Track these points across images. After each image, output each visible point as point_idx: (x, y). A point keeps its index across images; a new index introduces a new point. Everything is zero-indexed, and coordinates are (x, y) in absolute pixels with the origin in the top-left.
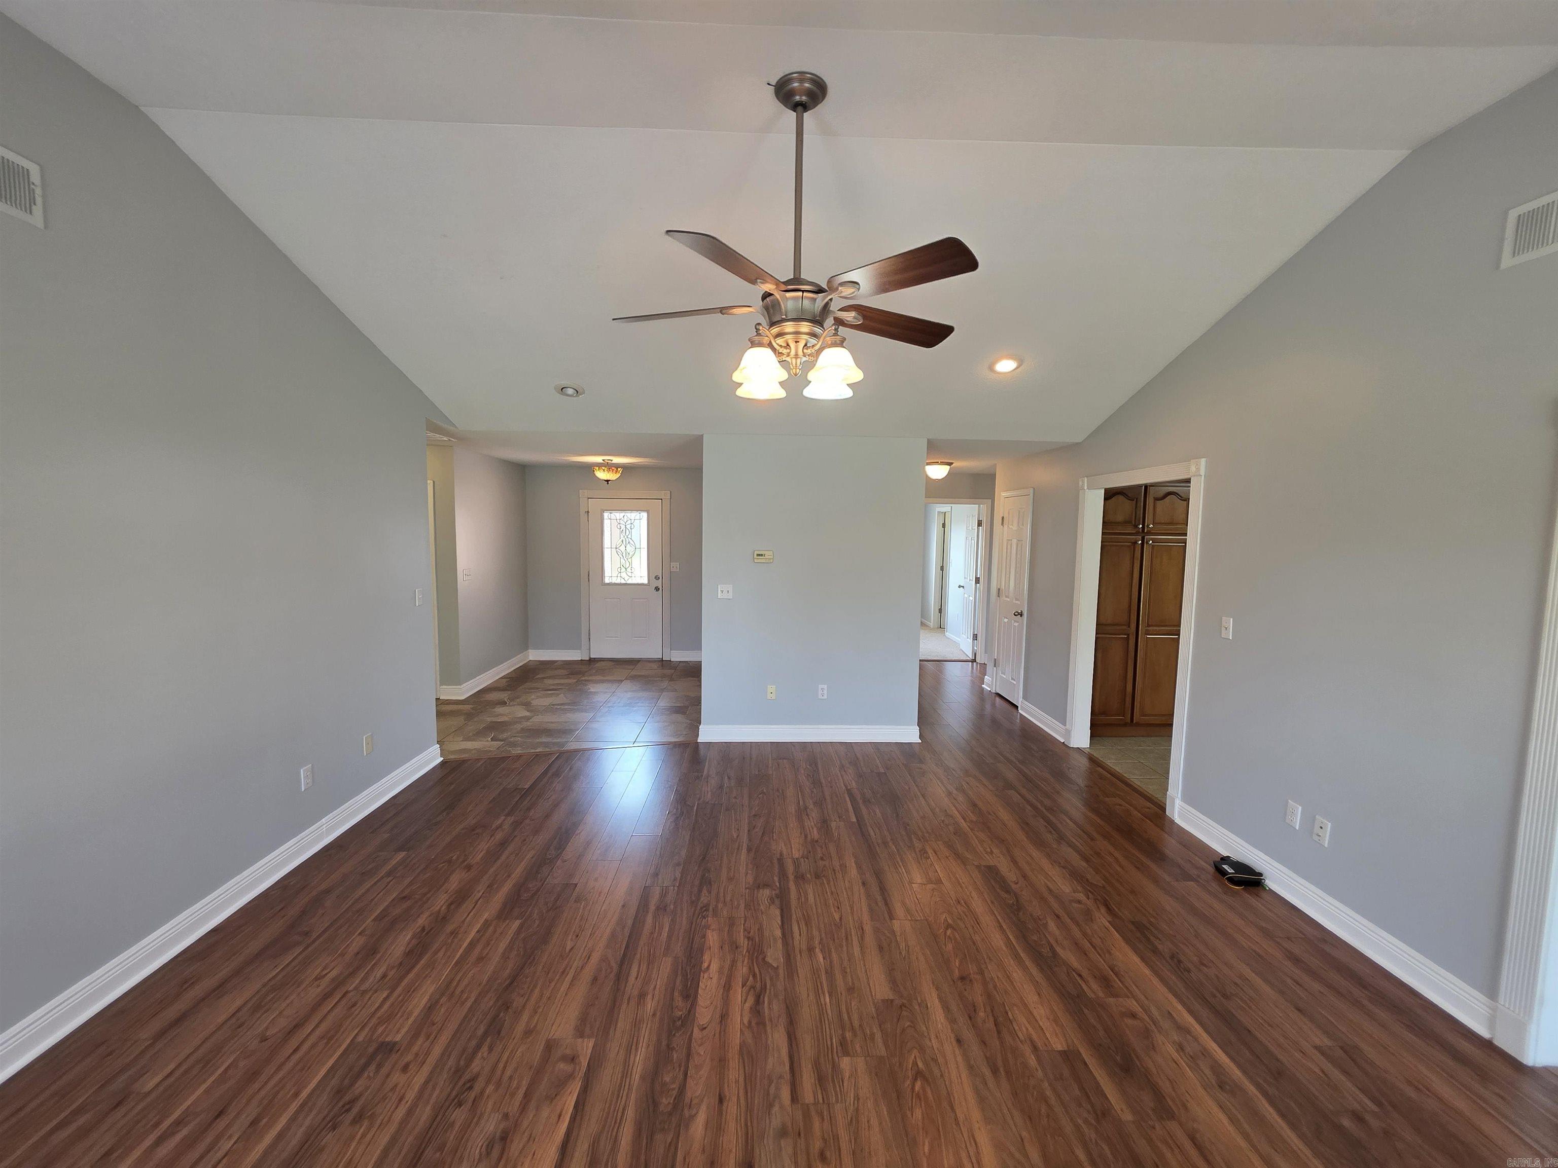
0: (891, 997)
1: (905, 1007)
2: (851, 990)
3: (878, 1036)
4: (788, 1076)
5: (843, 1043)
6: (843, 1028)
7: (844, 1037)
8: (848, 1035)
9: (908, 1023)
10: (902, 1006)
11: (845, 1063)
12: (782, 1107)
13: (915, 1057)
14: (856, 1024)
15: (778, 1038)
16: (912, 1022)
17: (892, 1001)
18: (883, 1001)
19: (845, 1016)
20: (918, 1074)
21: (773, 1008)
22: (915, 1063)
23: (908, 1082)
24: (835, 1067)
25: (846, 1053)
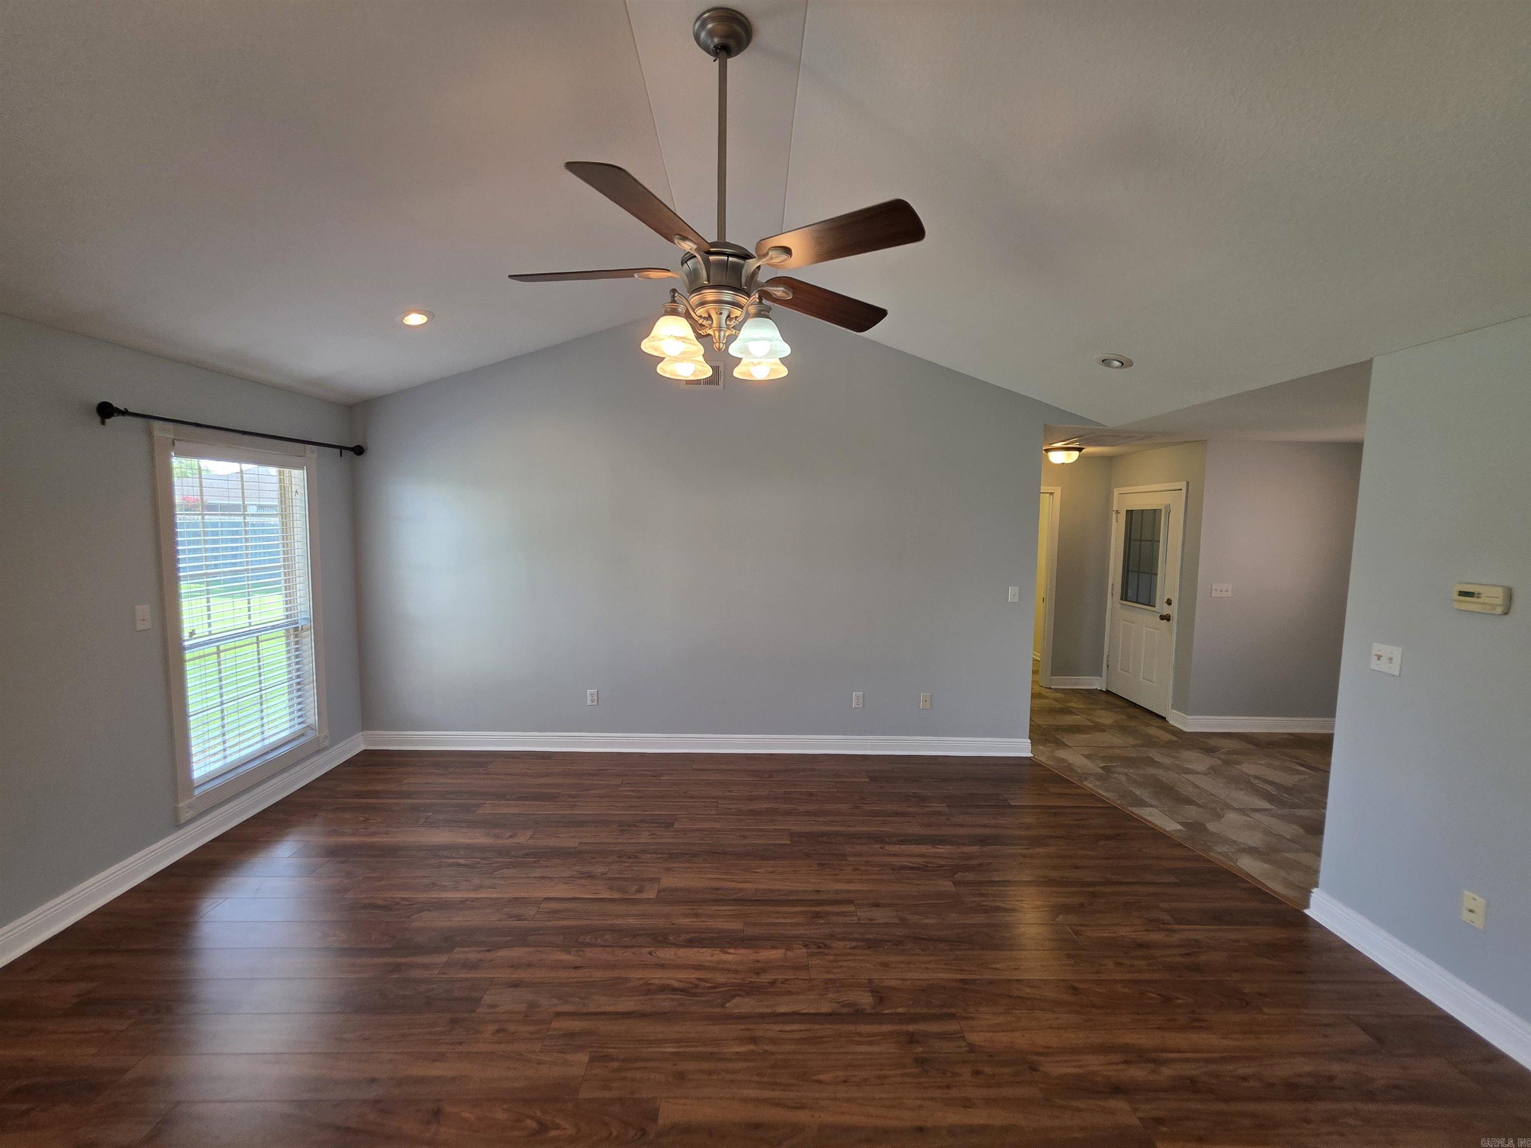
0: (660, 1122)
1: (642, 1136)
2: (681, 1077)
3: (607, 1094)
4: (585, 1010)
5: (607, 1058)
6: (625, 1060)
7: (613, 1060)
8: (616, 1065)
9: (615, 1133)
10: (644, 1132)
11: (583, 1058)
12: (556, 1005)
13: (565, 1129)
14: (628, 1074)
15: (628, 1004)
16: (617, 1137)
17: (655, 1120)
18: (658, 1109)
19: (638, 1065)
20: (543, 1127)
21: (664, 1002)
22: (558, 1127)
23: (539, 1113)
24: (581, 1048)
25: (591, 1060)
